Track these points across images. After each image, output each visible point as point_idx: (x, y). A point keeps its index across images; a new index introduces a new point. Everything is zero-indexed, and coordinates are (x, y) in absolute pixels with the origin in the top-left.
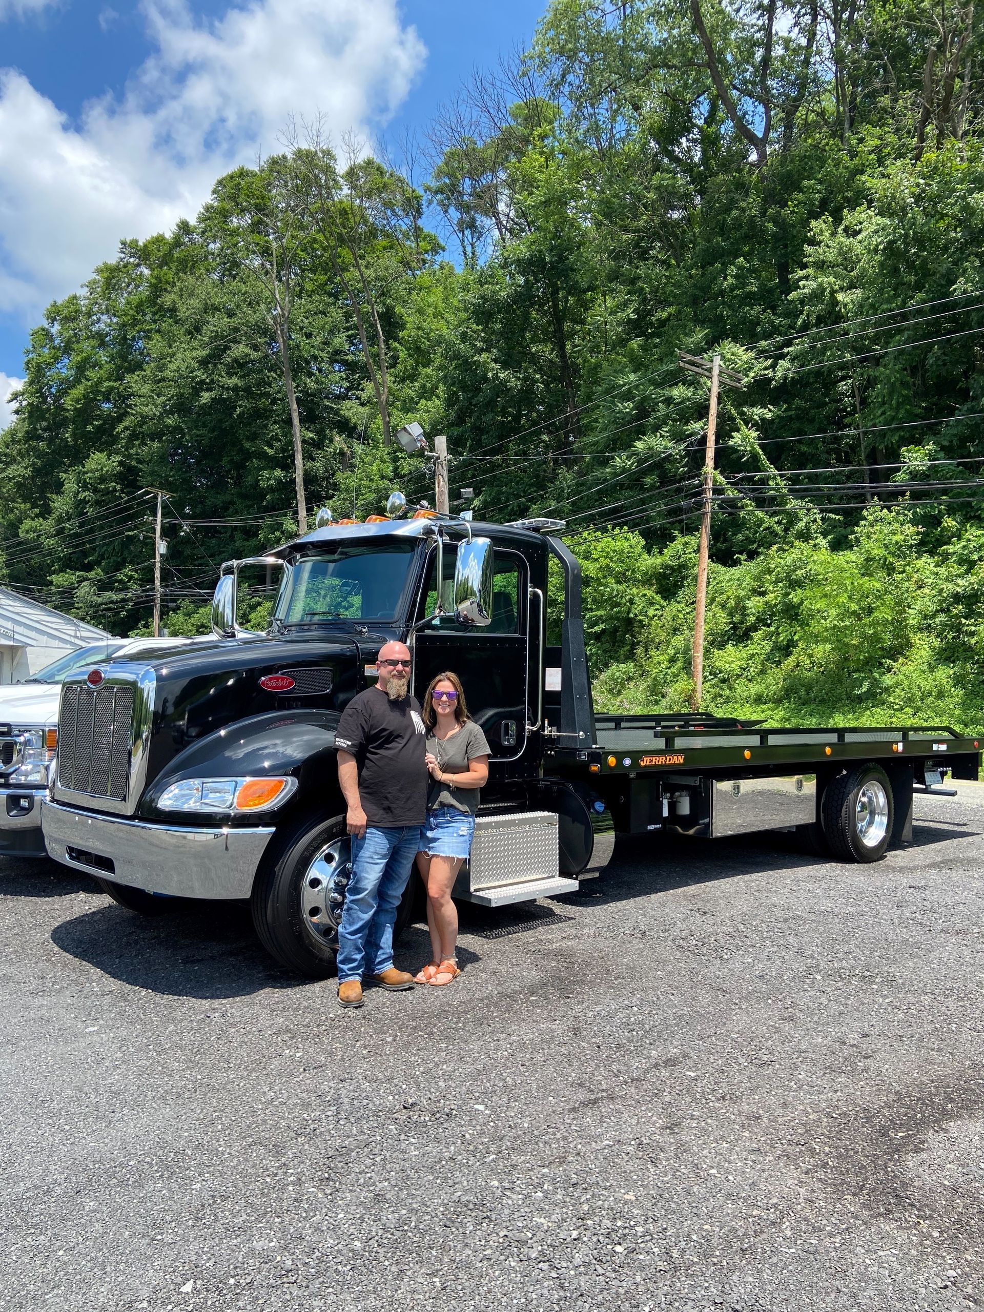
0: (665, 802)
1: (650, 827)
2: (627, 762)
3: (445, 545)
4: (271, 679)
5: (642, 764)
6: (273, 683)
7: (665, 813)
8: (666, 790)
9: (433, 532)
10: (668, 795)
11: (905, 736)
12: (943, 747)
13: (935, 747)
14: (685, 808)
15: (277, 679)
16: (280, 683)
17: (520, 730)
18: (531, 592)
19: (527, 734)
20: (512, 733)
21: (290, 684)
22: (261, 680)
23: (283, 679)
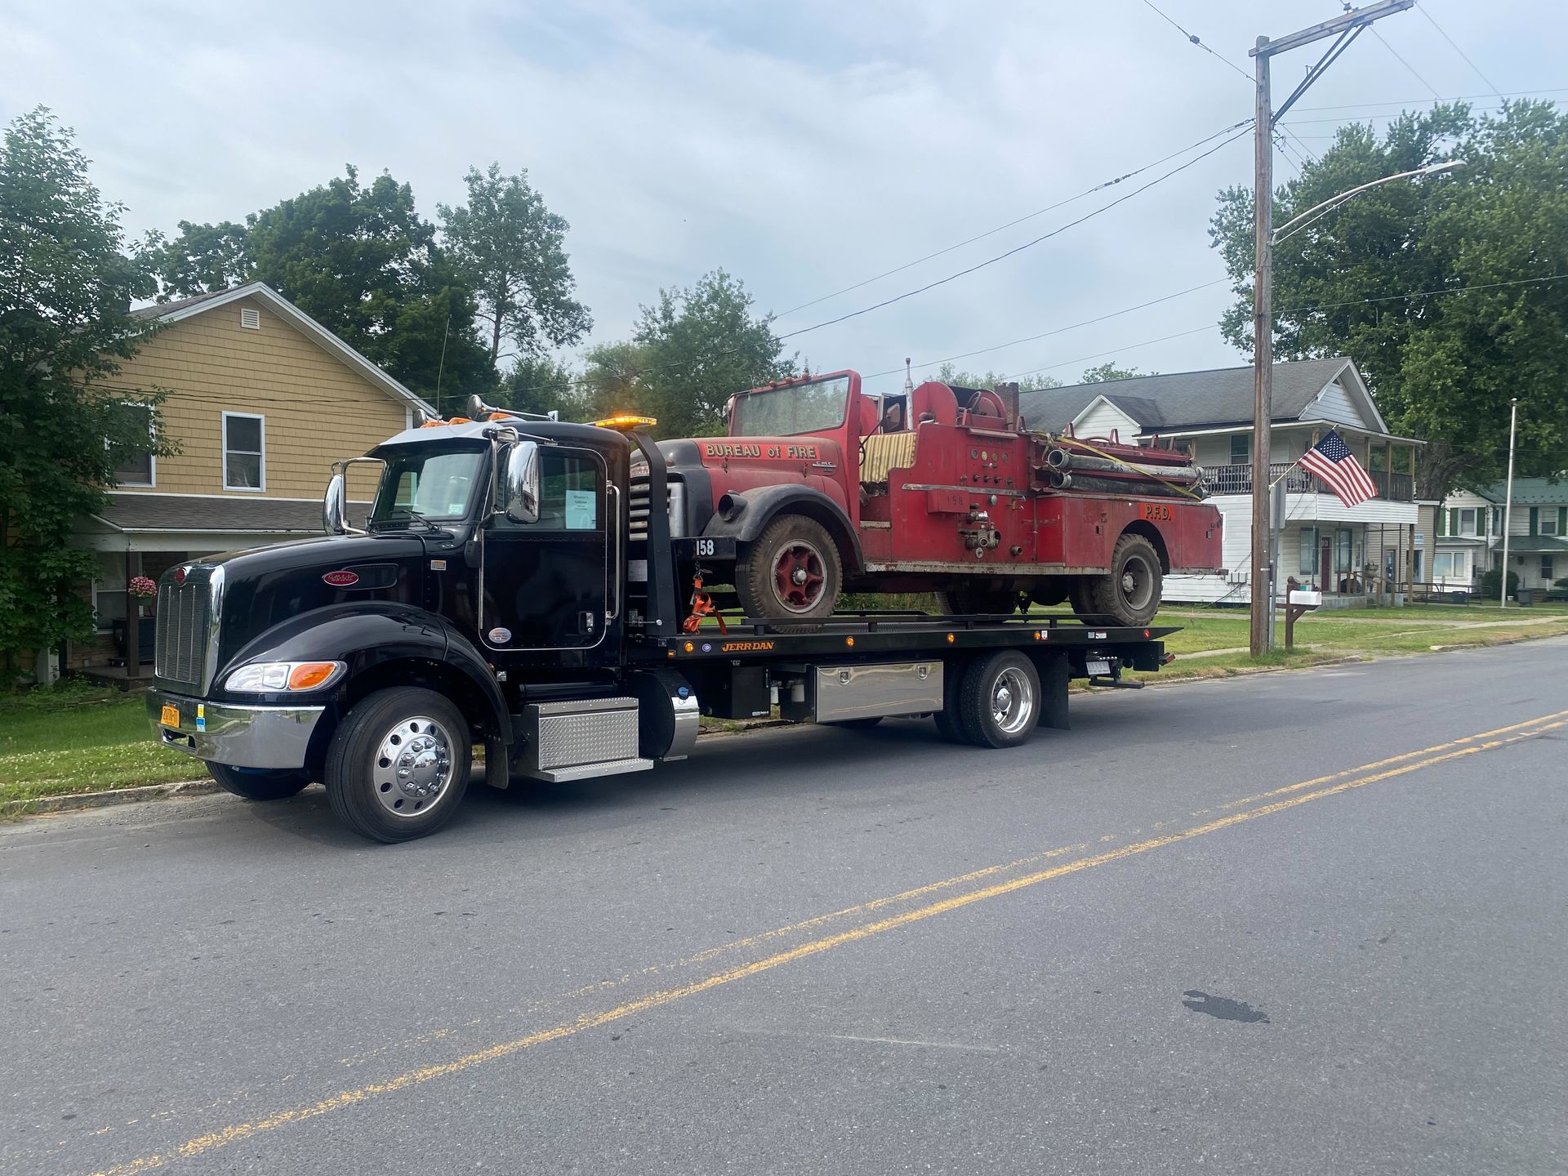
0: (775, 690)
1: (755, 714)
2: (707, 648)
4: (334, 575)
5: (725, 649)
6: (336, 579)
8: (774, 678)
10: (779, 683)
11: (1053, 624)
12: (1103, 636)
13: (1091, 636)
14: (800, 696)
15: (341, 574)
16: (344, 579)
17: (599, 620)
18: (609, 488)
19: (606, 623)
20: (590, 622)
21: (354, 579)
22: (324, 577)
23: (346, 575)
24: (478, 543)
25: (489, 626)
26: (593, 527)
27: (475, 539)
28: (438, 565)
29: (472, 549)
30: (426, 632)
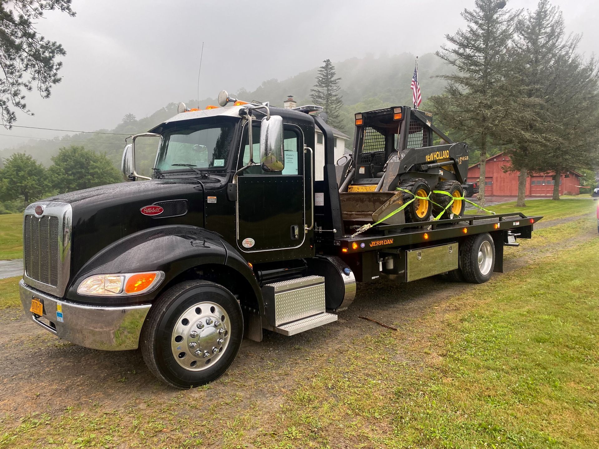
0: (381, 263)
1: (373, 278)
2: (363, 245)
3: (253, 121)
4: (147, 208)
5: (371, 246)
6: (149, 211)
7: (381, 269)
8: (380, 257)
9: (245, 113)
10: (382, 259)
11: (500, 219)
12: (518, 224)
13: (514, 224)
14: (391, 266)
15: (152, 208)
16: (154, 211)
17: (301, 230)
18: (305, 149)
19: (305, 232)
20: (297, 232)
21: (161, 210)
22: (141, 209)
23: (155, 208)
24: (235, 185)
25: (242, 238)
26: (296, 173)
27: (234, 182)
28: (212, 200)
29: (232, 188)
30: (207, 244)
